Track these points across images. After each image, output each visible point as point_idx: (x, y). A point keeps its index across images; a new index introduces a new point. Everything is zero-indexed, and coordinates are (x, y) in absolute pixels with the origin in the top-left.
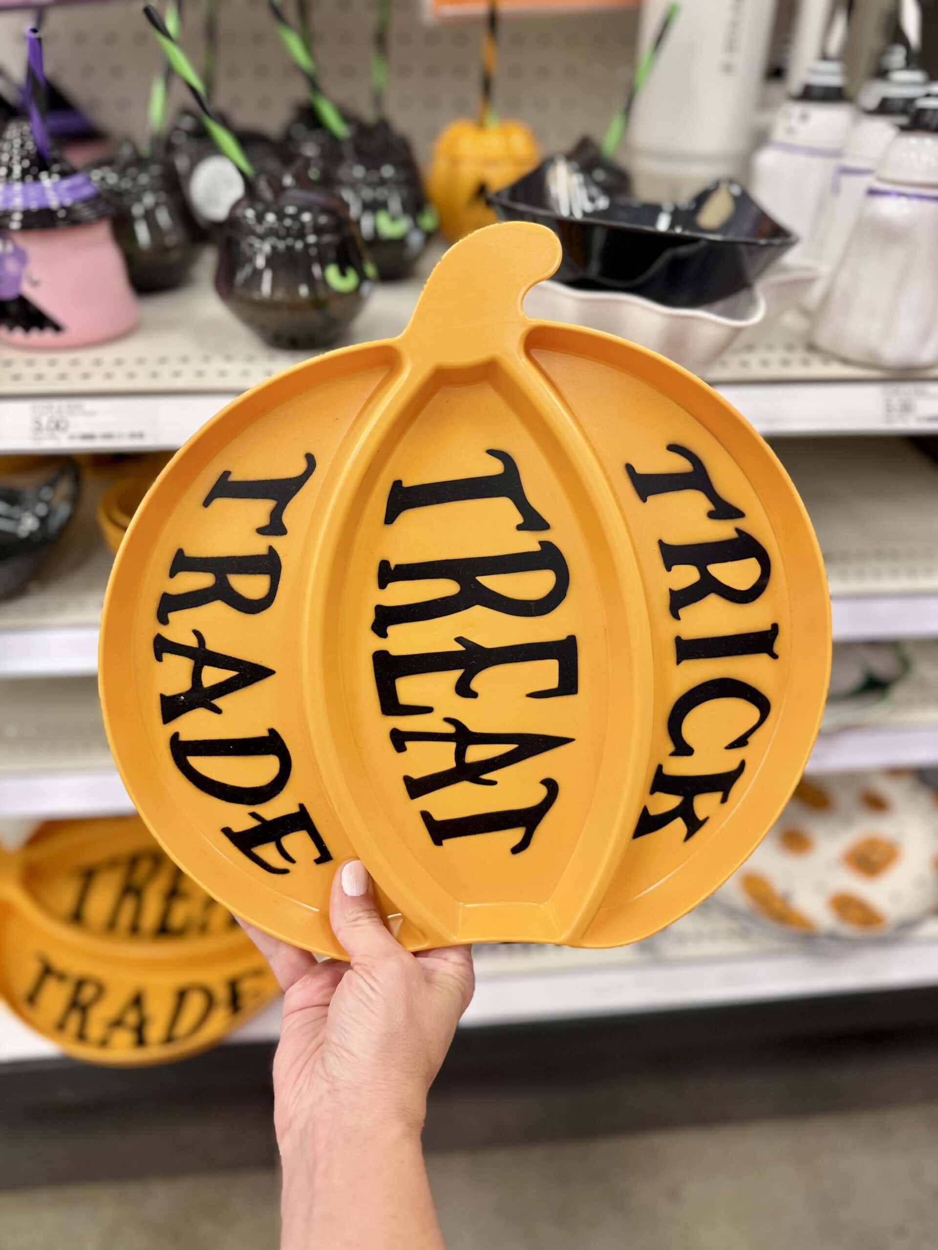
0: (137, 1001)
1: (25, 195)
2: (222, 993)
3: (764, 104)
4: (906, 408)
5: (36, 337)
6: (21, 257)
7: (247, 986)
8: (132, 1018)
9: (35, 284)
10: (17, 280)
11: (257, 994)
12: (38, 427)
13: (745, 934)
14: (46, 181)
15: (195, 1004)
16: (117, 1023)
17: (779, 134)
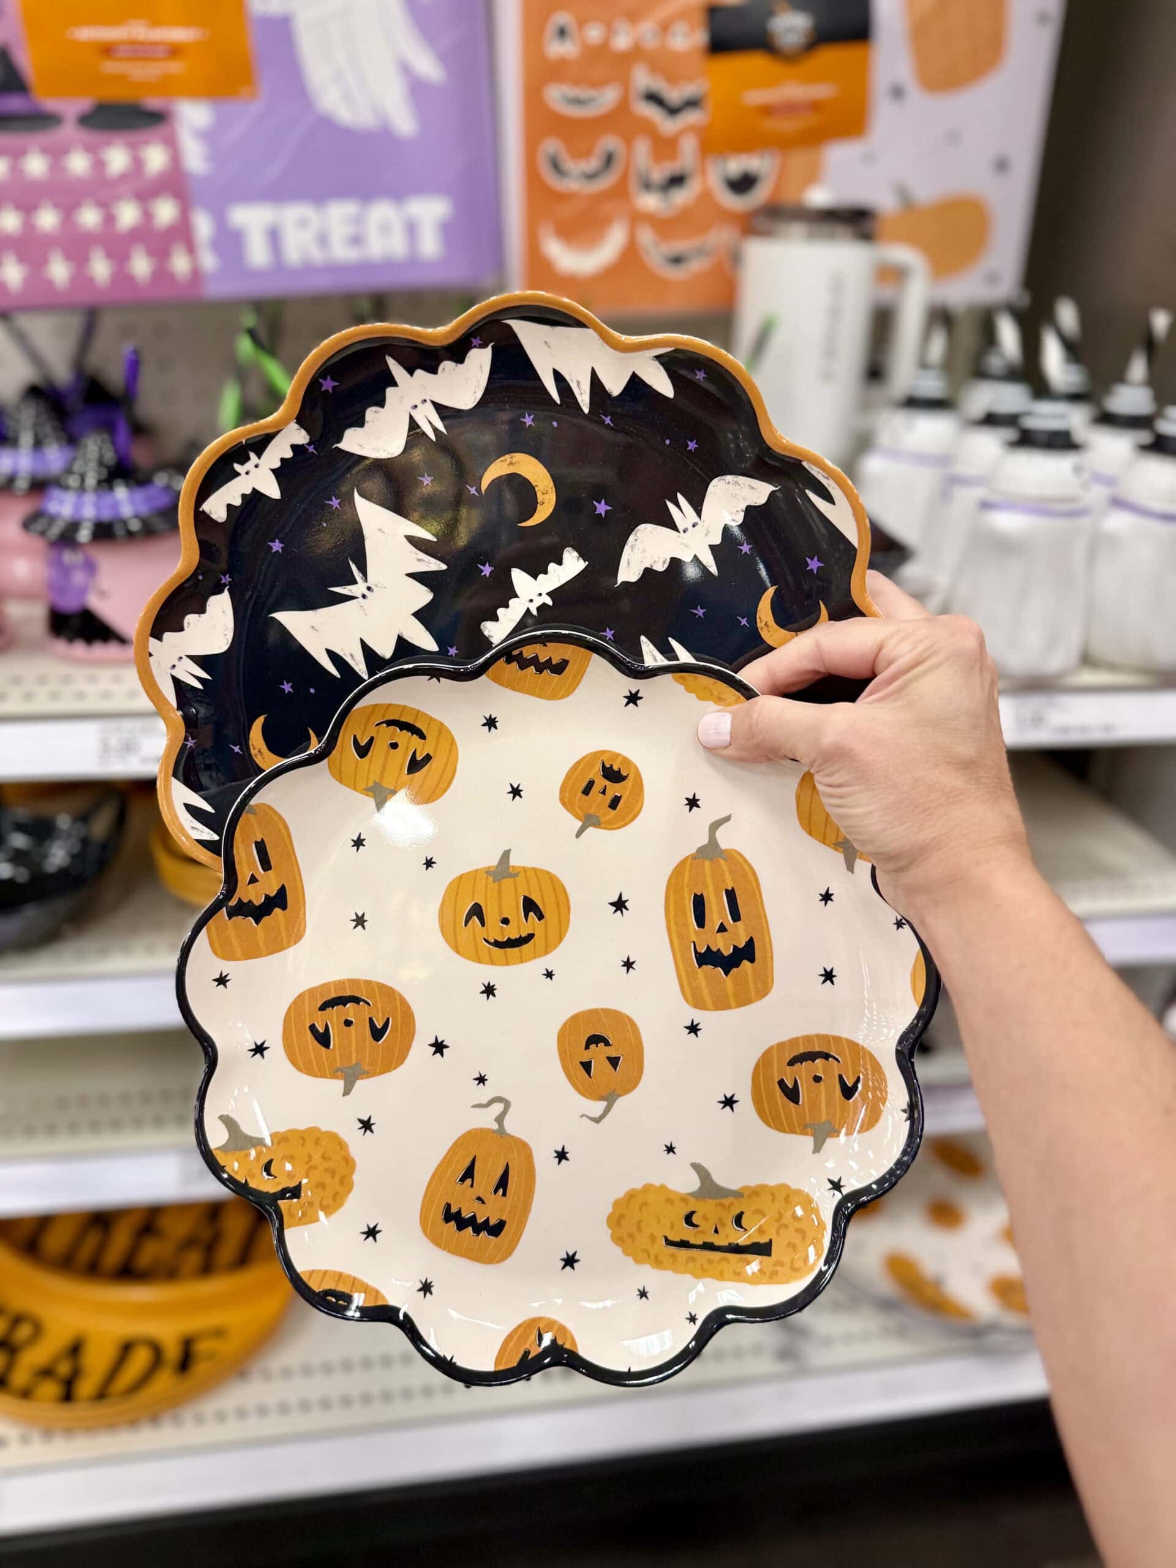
0: (75, 1349)
1: (97, 506)
2: (172, 1352)
3: (865, 406)
4: (1038, 720)
5: (99, 650)
6: (90, 568)
7: (202, 1347)
8: (64, 1369)
9: (103, 594)
10: (83, 591)
11: (211, 1356)
12: (105, 749)
13: (902, 1333)
14: (121, 492)
15: (140, 1359)
16: (46, 1372)
17: (884, 438)
